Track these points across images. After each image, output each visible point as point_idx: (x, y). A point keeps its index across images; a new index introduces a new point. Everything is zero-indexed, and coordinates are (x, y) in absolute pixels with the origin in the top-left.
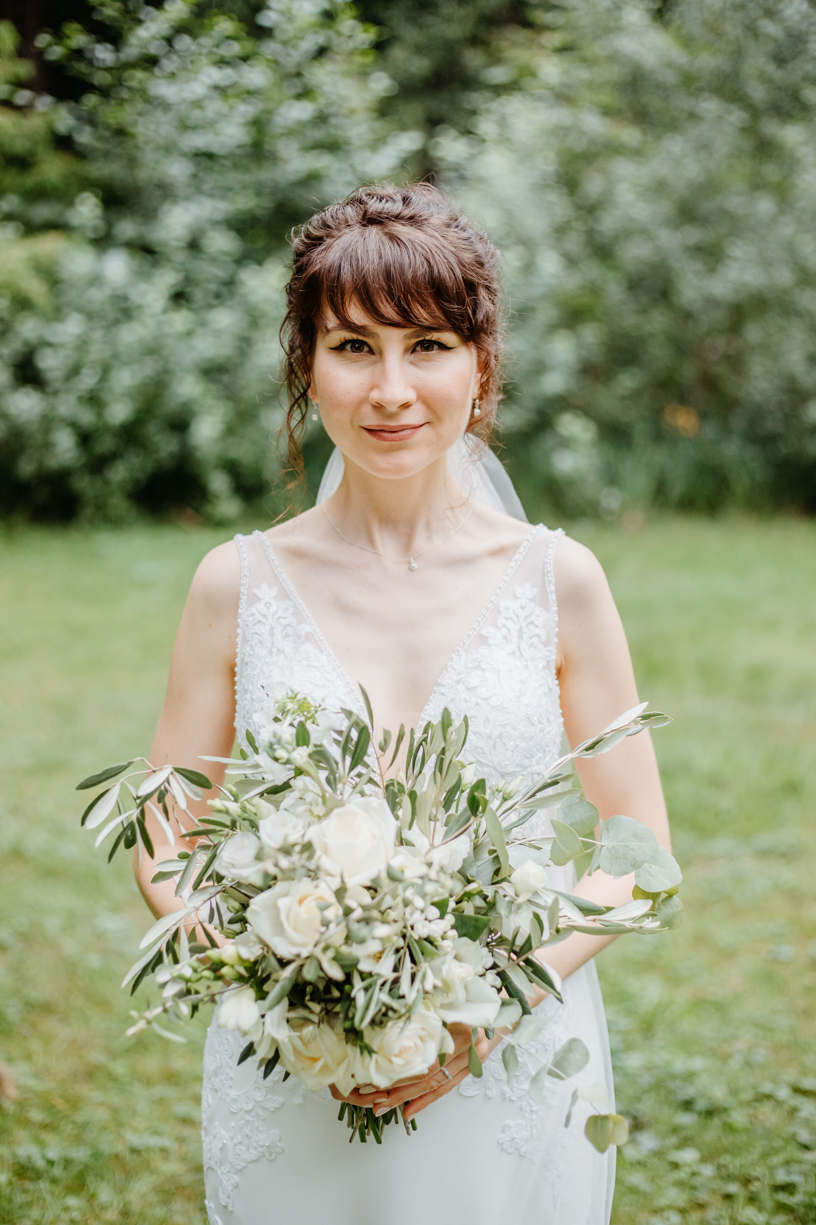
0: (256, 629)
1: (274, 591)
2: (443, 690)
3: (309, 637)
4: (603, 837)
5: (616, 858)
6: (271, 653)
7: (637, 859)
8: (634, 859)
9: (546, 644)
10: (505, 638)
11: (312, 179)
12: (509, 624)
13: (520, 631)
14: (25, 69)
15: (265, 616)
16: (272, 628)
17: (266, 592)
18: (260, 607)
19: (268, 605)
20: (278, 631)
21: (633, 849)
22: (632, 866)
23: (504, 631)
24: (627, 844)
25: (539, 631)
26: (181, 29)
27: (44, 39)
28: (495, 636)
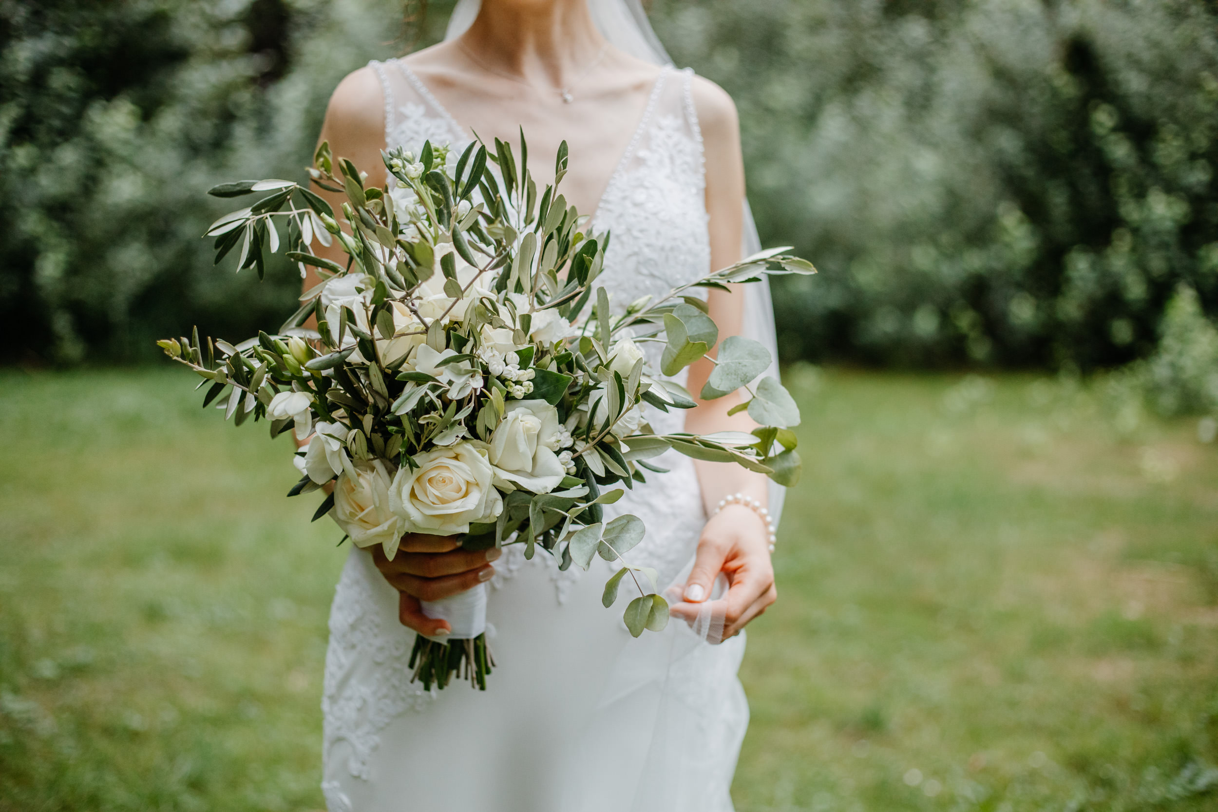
1: (421, 110)
2: (610, 207)
4: (719, 357)
5: (727, 374)
7: (748, 374)
8: (745, 375)
10: (660, 162)
12: (661, 151)
13: (671, 157)
15: (417, 133)
17: (413, 111)
18: (410, 124)
21: (745, 366)
22: (742, 381)
24: (741, 361)
25: (688, 159)
28: (652, 159)
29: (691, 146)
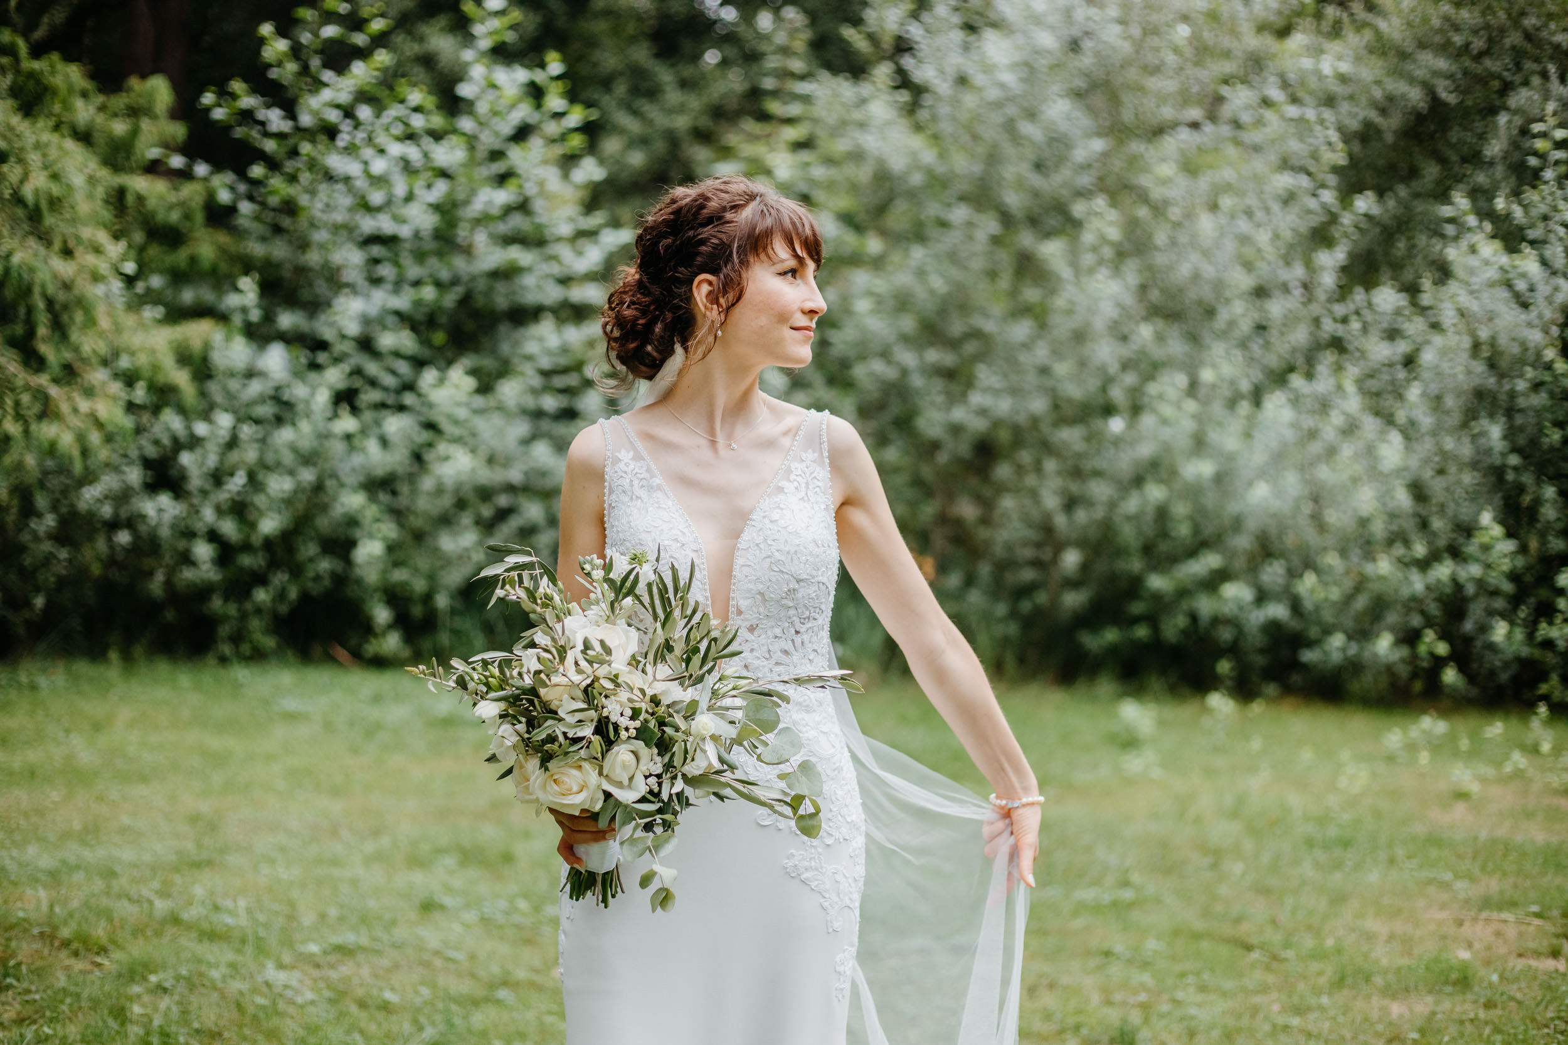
0: (619, 482)
1: (631, 454)
3: (659, 488)
6: (631, 499)
9: (824, 493)
10: (797, 488)
11: (507, 274)
12: (800, 479)
13: (807, 483)
14: (178, 131)
15: (625, 473)
16: (631, 481)
17: (626, 456)
18: (622, 466)
19: (627, 465)
20: (636, 483)
23: (796, 484)
25: (820, 484)
26: (363, 96)
27: (208, 98)
28: (789, 487)
29: (823, 473)
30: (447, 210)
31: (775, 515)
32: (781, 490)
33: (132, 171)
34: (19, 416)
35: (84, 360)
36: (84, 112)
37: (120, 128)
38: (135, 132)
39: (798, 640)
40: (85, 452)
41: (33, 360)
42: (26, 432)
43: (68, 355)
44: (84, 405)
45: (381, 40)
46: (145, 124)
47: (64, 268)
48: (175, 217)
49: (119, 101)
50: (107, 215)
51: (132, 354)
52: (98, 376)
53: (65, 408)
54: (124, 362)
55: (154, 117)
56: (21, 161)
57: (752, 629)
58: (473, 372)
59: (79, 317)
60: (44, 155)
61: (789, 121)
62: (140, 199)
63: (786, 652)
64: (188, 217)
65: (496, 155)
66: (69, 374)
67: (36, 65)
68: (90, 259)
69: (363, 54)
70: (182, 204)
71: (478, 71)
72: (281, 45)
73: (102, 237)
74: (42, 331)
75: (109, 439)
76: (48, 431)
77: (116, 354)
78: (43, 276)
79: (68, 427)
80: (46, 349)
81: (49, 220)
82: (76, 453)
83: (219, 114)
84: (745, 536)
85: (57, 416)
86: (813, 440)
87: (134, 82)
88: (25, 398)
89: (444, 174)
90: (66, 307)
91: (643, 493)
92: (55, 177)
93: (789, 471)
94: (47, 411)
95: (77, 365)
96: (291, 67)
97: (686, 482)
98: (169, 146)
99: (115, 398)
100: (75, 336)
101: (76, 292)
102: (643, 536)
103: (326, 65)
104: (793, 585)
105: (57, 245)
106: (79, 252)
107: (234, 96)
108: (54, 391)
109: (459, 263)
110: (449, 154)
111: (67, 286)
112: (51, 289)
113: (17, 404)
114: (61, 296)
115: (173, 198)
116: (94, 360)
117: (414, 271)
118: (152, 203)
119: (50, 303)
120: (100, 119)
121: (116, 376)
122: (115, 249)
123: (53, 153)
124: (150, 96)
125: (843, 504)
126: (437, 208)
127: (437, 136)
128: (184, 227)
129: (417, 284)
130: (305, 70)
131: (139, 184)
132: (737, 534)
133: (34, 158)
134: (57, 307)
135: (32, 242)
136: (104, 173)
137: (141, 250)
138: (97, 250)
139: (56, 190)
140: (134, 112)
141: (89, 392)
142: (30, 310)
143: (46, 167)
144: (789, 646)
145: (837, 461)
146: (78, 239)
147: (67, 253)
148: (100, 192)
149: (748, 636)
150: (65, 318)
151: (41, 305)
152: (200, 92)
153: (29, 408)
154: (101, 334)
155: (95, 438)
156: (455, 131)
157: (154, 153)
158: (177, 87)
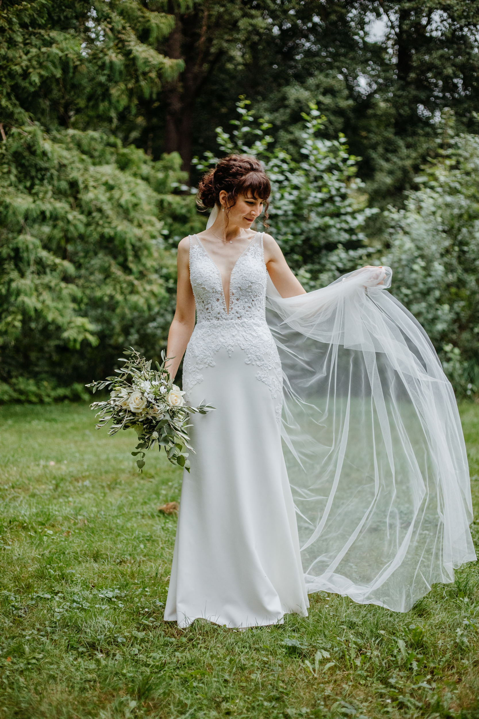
0: (194, 255)
1: (198, 246)
3: (206, 255)
6: (197, 259)
9: (261, 256)
10: (252, 254)
12: (253, 251)
13: (255, 253)
14: (185, 175)
16: (197, 254)
17: (196, 246)
19: (196, 249)
20: (199, 254)
25: (259, 253)
26: (260, 156)
27: (195, 161)
28: (249, 254)
29: (261, 250)
30: (298, 203)
31: (244, 262)
32: (246, 254)
33: (165, 193)
34: (122, 293)
35: (147, 269)
36: (145, 169)
37: (161, 175)
38: (167, 177)
39: (253, 303)
40: (150, 308)
41: (127, 270)
42: (125, 299)
43: (141, 268)
44: (148, 287)
45: (266, 132)
46: (171, 173)
47: (138, 232)
48: (184, 211)
49: (159, 164)
50: (156, 210)
51: (167, 268)
52: (154, 277)
53: (140, 289)
54: (164, 271)
55: (174, 170)
56: (120, 189)
57: (237, 300)
58: (310, 271)
59: (145, 252)
60: (129, 186)
61: (448, 157)
62: (170, 204)
63: (249, 307)
64: (189, 211)
65: (317, 178)
66: (142, 276)
67: (125, 151)
68: (149, 228)
69: (260, 138)
70: (187, 205)
71: (310, 142)
72: (226, 136)
73: (154, 219)
74: (130, 258)
75: (159, 303)
76: (134, 298)
77: (161, 267)
78: (130, 235)
79: (142, 297)
80: (132, 266)
81: (132, 214)
82: (145, 308)
83: (200, 167)
84: (234, 270)
85: (137, 293)
86: (258, 240)
87: (165, 156)
88: (125, 285)
89: (296, 188)
90: (140, 248)
91: (201, 258)
92: (134, 195)
93: (249, 249)
94: (133, 291)
95: (145, 272)
96: (230, 145)
97: (214, 253)
98: (180, 181)
99: (161, 285)
100: (144, 260)
101: (144, 242)
102: (201, 270)
103: (244, 144)
104: (250, 284)
105: (136, 223)
106: (144, 225)
107: (206, 159)
108: (136, 282)
109: (303, 225)
110: (297, 179)
111: (140, 240)
112: (133, 240)
113: (121, 288)
114: (138, 244)
115: (183, 203)
116: (152, 270)
117: (284, 229)
118: (174, 206)
119: (133, 246)
120: (152, 172)
121: (161, 277)
122: (159, 225)
123: (133, 185)
124: (171, 161)
125: (269, 261)
126: (293, 202)
127: (292, 171)
128: (188, 215)
129: (285, 234)
130: (236, 146)
131: (169, 198)
132: (231, 269)
133: (125, 187)
134: (136, 248)
135: (126, 222)
136: (155, 194)
137: (171, 225)
138: (153, 225)
139: (134, 200)
140: (166, 168)
141: (150, 282)
142: (125, 249)
143: (130, 191)
144: (250, 305)
145: (266, 246)
146: (144, 221)
147: (140, 226)
148: (153, 201)
149: (237, 302)
150: (140, 253)
151: (129, 247)
152: (192, 158)
153: (126, 289)
154: (155, 260)
155: (153, 302)
156: (300, 168)
157: (175, 185)
158: (182, 156)
